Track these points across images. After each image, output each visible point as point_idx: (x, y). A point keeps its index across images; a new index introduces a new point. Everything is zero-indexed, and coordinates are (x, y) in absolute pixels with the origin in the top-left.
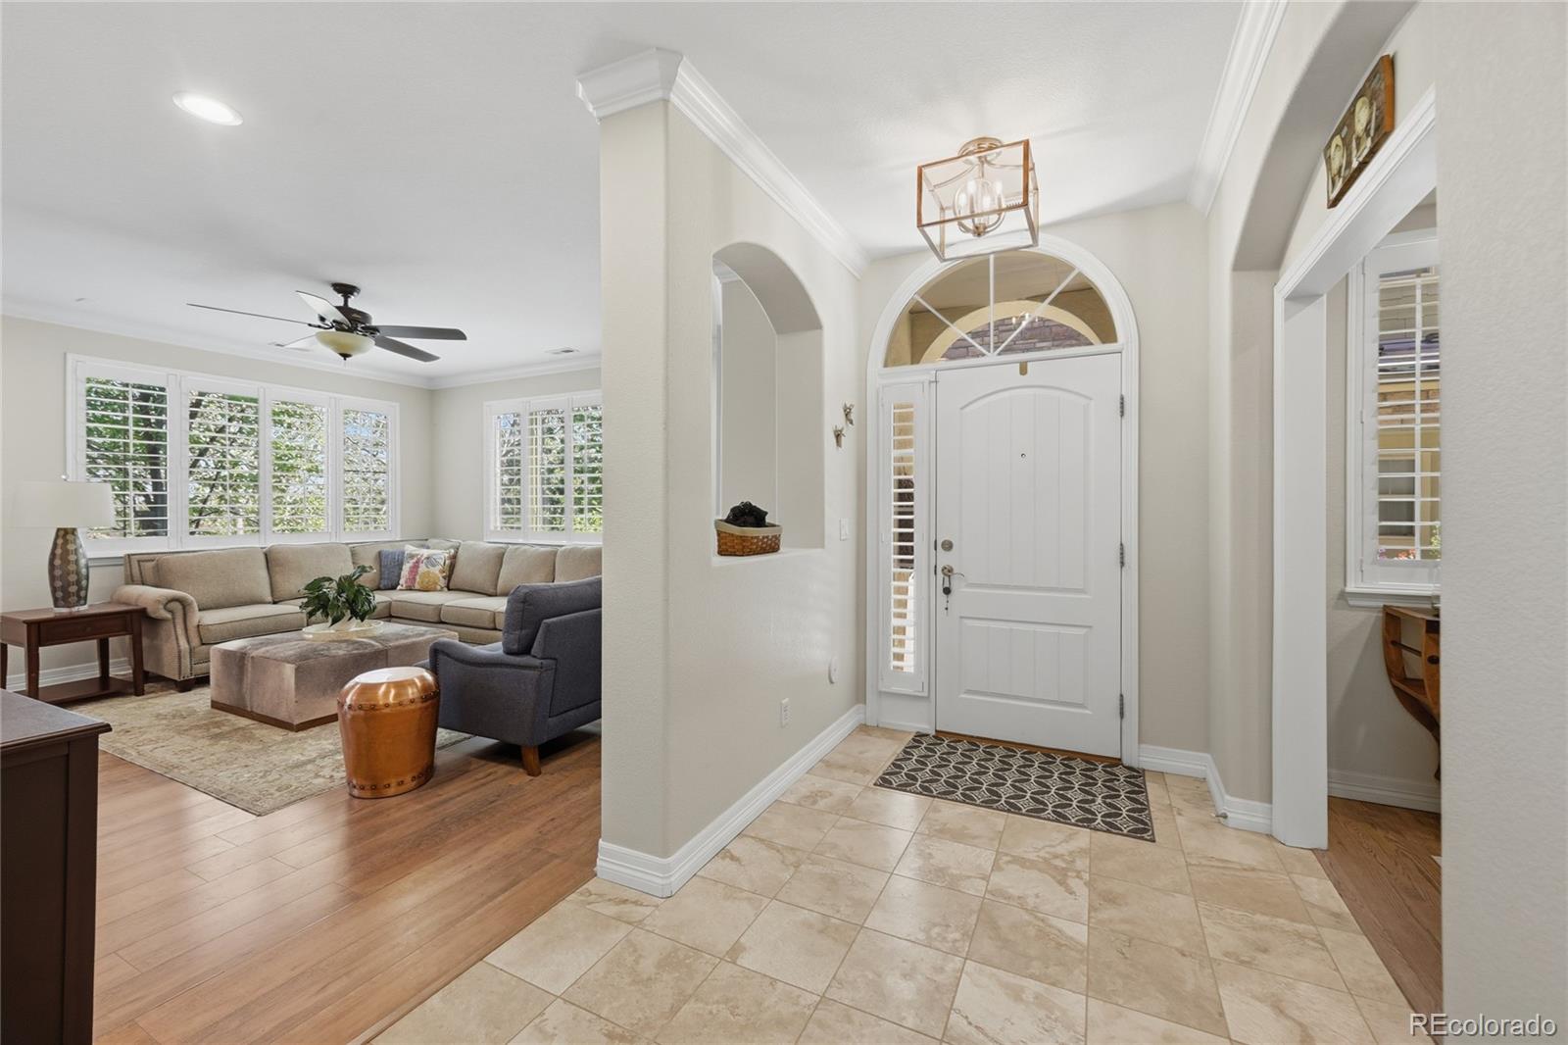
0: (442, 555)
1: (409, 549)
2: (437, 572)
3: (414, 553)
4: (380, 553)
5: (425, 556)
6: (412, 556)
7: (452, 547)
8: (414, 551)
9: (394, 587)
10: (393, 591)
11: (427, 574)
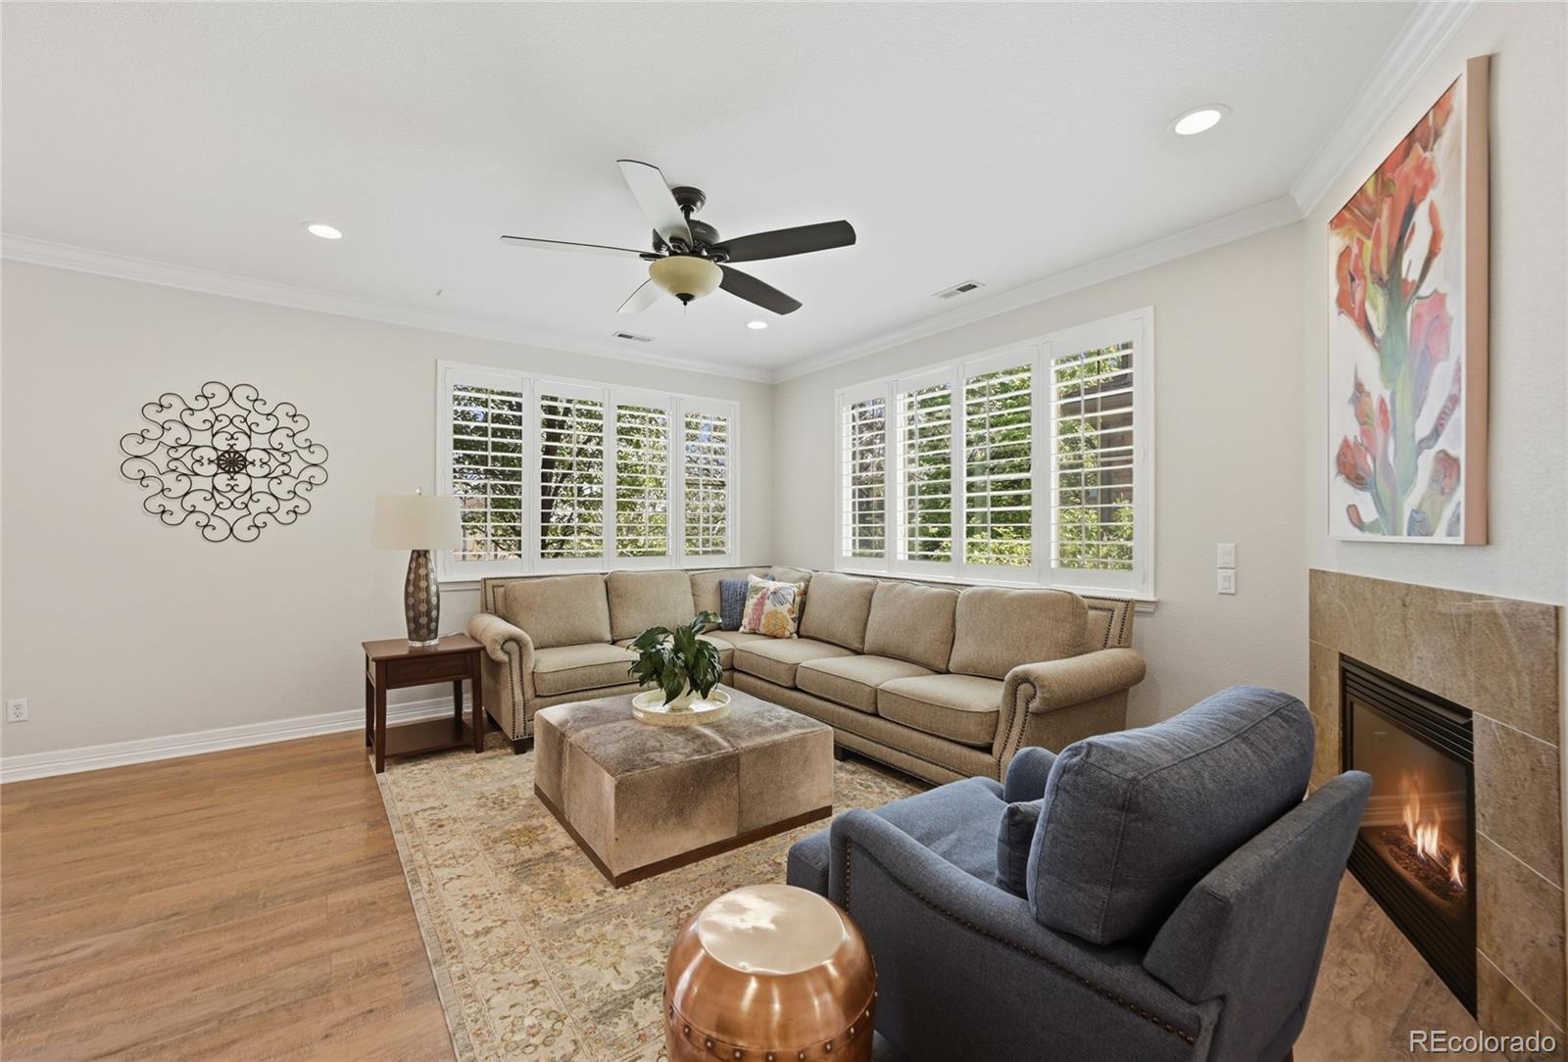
0: (791, 589)
1: (754, 580)
2: (785, 613)
3: (758, 585)
4: (720, 583)
5: (772, 590)
6: (756, 590)
7: (801, 579)
8: (758, 583)
9: (736, 628)
10: (735, 633)
11: (774, 614)
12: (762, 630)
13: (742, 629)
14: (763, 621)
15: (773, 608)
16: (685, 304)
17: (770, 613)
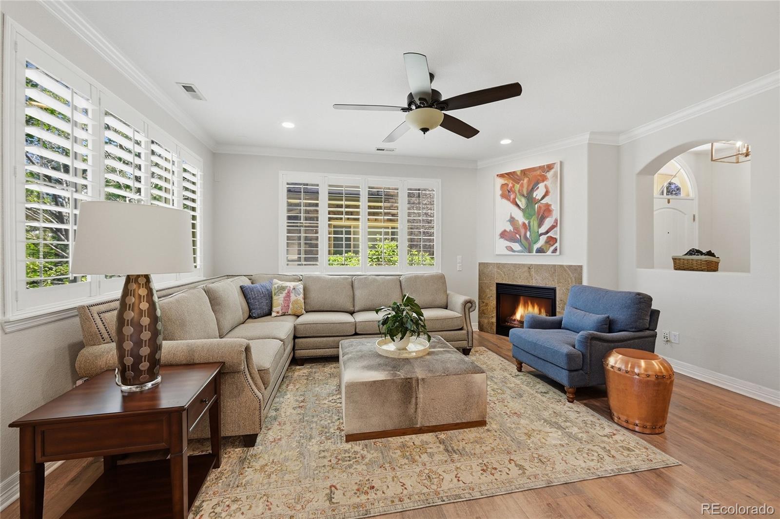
3: (281, 286)
5: (292, 287)
6: (280, 289)
8: (283, 284)
9: (270, 314)
10: (269, 317)
11: (296, 302)
12: (290, 312)
13: (274, 314)
14: (291, 306)
15: (295, 298)
16: (424, 133)
17: (294, 301)
